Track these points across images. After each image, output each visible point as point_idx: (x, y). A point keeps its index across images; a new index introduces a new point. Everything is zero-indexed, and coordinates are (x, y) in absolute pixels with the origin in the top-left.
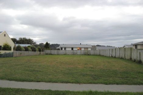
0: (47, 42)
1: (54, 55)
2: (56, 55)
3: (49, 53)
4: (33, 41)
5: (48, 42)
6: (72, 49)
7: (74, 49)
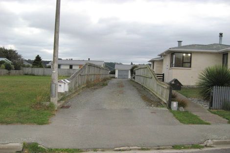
0: (38, 56)
1: (37, 75)
2: (40, 76)
3: (30, 73)
4: (17, 54)
5: (40, 56)
6: (71, 67)
7: (74, 68)
